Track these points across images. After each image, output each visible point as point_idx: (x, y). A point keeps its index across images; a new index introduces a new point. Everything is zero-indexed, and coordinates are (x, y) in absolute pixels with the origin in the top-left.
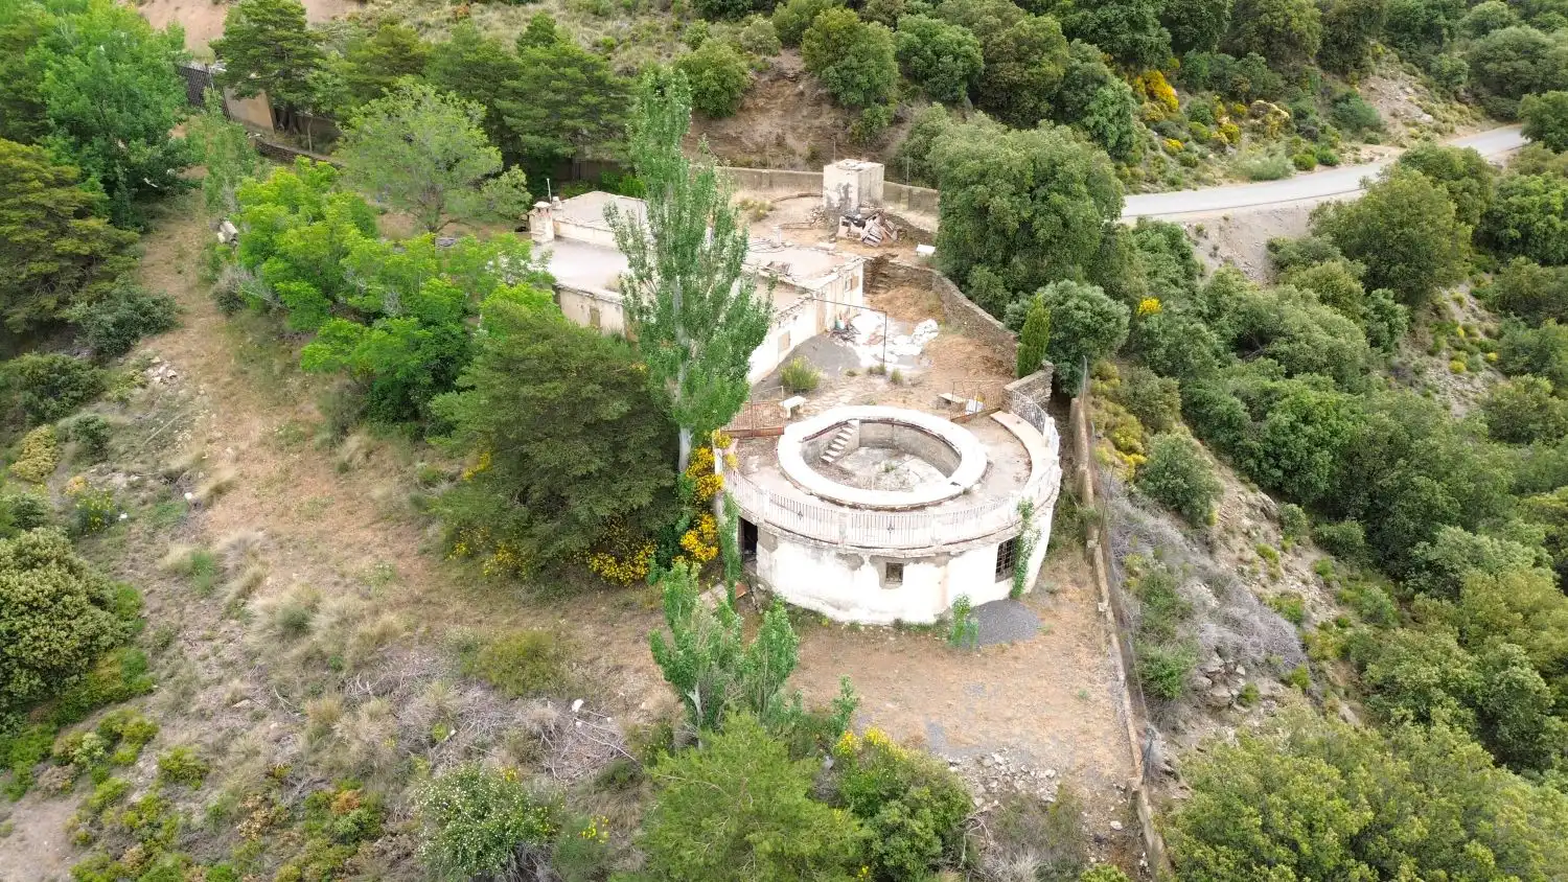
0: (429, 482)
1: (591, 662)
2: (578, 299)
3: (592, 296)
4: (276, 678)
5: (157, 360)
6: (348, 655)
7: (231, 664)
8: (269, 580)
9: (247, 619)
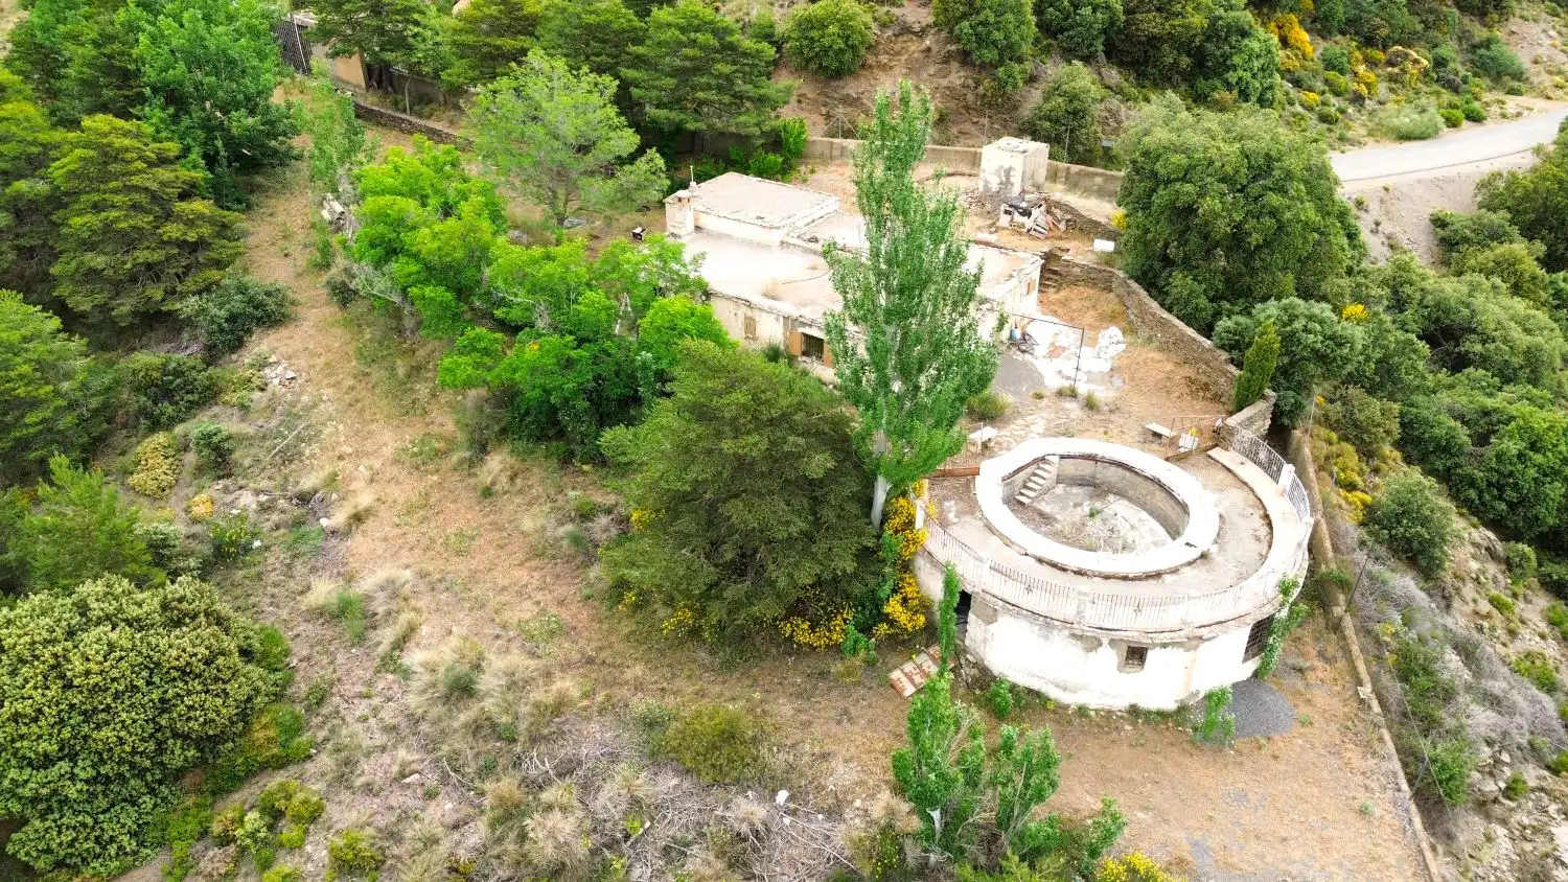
0: (586, 515)
1: (793, 746)
2: (731, 305)
3: (749, 304)
4: (445, 748)
5: (273, 359)
6: (523, 726)
7: (394, 728)
8: (425, 630)
9: (406, 674)
